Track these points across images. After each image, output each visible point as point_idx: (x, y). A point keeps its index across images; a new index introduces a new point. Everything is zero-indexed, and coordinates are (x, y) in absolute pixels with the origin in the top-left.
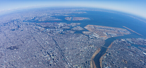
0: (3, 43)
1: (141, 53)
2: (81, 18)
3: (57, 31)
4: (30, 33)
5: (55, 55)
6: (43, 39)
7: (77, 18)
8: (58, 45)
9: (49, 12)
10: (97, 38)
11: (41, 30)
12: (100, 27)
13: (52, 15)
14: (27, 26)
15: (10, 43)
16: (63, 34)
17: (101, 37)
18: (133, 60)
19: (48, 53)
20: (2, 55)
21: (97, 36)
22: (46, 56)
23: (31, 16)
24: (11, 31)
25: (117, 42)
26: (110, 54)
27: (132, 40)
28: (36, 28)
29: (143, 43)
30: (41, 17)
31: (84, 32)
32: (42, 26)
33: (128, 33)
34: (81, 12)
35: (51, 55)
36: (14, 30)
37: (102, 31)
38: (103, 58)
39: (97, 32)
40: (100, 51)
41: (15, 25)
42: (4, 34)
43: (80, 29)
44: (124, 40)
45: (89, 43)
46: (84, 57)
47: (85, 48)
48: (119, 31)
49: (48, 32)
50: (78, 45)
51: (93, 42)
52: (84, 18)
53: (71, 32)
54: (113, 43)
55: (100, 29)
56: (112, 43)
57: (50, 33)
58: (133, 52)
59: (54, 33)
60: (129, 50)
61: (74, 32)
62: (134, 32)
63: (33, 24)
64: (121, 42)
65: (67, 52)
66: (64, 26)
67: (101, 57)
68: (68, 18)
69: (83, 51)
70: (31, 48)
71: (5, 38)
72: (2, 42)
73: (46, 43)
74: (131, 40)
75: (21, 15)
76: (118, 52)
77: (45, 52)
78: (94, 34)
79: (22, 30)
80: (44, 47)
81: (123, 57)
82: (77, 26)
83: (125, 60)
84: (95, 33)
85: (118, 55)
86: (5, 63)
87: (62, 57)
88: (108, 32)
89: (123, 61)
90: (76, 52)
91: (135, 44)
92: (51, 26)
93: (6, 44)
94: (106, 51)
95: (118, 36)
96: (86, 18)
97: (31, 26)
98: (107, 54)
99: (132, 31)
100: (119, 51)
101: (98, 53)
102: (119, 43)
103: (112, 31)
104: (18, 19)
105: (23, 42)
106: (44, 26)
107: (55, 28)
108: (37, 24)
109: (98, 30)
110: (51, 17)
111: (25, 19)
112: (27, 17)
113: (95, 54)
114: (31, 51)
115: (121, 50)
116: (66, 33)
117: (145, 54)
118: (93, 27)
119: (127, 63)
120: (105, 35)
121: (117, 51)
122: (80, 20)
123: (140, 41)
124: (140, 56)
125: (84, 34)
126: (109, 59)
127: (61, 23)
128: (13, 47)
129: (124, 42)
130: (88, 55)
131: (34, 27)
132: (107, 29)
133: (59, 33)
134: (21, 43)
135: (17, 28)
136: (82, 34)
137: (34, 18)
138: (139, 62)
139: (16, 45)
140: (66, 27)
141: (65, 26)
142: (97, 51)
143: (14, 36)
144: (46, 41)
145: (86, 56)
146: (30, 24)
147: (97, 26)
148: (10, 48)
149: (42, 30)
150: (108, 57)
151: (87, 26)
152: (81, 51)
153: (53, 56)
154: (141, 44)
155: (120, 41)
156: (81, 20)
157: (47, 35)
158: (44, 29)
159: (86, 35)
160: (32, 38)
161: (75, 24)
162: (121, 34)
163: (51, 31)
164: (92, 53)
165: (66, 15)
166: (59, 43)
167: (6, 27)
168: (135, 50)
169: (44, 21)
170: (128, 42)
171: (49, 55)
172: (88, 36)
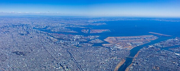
0: (9, 45)
1: (173, 54)
2: (100, 30)
3: (72, 43)
4: (41, 42)
5: (69, 67)
6: (55, 50)
7: (95, 30)
8: (73, 58)
9: (63, 23)
10: (120, 49)
11: (53, 41)
12: (122, 38)
13: (67, 26)
14: (38, 34)
15: (17, 47)
16: (80, 46)
17: (125, 48)
18: (166, 64)
19: (60, 65)
20: (6, 58)
21: (120, 48)
22: (58, 68)
23: (43, 25)
24: (20, 35)
25: (144, 50)
26: (137, 63)
27: (161, 44)
28: (48, 38)
29: (174, 44)
30: (54, 27)
31: (104, 45)
32: (55, 37)
33: (155, 38)
34: (100, 24)
35: (65, 67)
36: (23, 35)
37: (126, 42)
38: (130, 69)
39: (119, 44)
40: (124, 62)
41: (24, 30)
42: (11, 36)
43: (99, 41)
44: (151, 46)
45: (110, 55)
46: (104, 69)
47: (106, 61)
48: (145, 39)
49: (62, 44)
50: (98, 57)
51: (116, 53)
52: (103, 30)
53: (89, 45)
54: (140, 51)
55: (123, 40)
56: (138, 52)
57: (65, 45)
58: (163, 56)
59: (69, 45)
60: (159, 55)
61: (92, 45)
62: (161, 35)
63: (44, 33)
64: (149, 49)
65: (84, 65)
66: (80, 39)
67: (127, 68)
68: (85, 30)
69: (103, 64)
70: (40, 57)
71: (12, 40)
72: (8, 43)
73: (59, 54)
74: (159, 44)
75: (31, 21)
76: (147, 60)
77: (57, 64)
78: (116, 46)
79: (32, 37)
80: (56, 59)
81: (153, 64)
82: (95, 39)
83: (156, 67)
84: (117, 44)
85: (147, 63)
86: (8, 68)
87: (78, 69)
88: (133, 42)
89: (155, 68)
90: (95, 64)
91: (165, 47)
92: (65, 37)
93: (13, 47)
94: (133, 61)
95: (144, 44)
96: (106, 30)
97: (42, 35)
98: (134, 64)
99: (160, 34)
100: (148, 58)
101: (122, 64)
102: (146, 50)
103: (136, 40)
104: (28, 24)
105: (32, 50)
106: (57, 37)
107: (70, 40)
108: (49, 33)
109: (120, 42)
110: (65, 28)
111: (36, 27)
112: (39, 24)
113: (119, 66)
114: (40, 61)
115: (150, 57)
116: (82, 45)
117: (177, 54)
118: (115, 39)
119: (159, 69)
120: (130, 45)
121: (145, 59)
122: (99, 32)
123: (170, 43)
124: (172, 58)
125: (104, 47)
126: (137, 68)
127: (77, 36)
128: (20, 52)
129: (152, 48)
130: (111, 67)
131: (45, 37)
132: (131, 39)
133: (75, 46)
134: (30, 50)
135: (27, 34)
136: (102, 46)
137: (46, 26)
138: (172, 64)
139: (23, 51)
140: (83, 40)
141: (82, 38)
142: (121, 62)
143: (22, 41)
144: (59, 52)
145: (108, 68)
146: (40, 33)
147: (118, 38)
148: (16, 53)
149: (55, 41)
150: (135, 67)
151: (107, 38)
152: (101, 64)
153: (67, 68)
154: (172, 45)
155: (147, 48)
156: (101, 32)
157: (61, 47)
158: (57, 40)
159: (107, 48)
160: (42, 47)
161: (93, 37)
162: (148, 41)
163: (65, 43)
164: (115, 65)
165: (82, 26)
166: (74, 56)
167: (14, 29)
168: (166, 53)
169: (57, 32)
170: (157, 47)
171: (62, 67)
172: (109, 48)
